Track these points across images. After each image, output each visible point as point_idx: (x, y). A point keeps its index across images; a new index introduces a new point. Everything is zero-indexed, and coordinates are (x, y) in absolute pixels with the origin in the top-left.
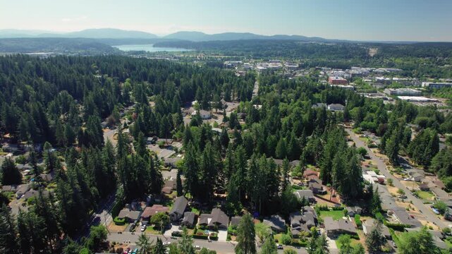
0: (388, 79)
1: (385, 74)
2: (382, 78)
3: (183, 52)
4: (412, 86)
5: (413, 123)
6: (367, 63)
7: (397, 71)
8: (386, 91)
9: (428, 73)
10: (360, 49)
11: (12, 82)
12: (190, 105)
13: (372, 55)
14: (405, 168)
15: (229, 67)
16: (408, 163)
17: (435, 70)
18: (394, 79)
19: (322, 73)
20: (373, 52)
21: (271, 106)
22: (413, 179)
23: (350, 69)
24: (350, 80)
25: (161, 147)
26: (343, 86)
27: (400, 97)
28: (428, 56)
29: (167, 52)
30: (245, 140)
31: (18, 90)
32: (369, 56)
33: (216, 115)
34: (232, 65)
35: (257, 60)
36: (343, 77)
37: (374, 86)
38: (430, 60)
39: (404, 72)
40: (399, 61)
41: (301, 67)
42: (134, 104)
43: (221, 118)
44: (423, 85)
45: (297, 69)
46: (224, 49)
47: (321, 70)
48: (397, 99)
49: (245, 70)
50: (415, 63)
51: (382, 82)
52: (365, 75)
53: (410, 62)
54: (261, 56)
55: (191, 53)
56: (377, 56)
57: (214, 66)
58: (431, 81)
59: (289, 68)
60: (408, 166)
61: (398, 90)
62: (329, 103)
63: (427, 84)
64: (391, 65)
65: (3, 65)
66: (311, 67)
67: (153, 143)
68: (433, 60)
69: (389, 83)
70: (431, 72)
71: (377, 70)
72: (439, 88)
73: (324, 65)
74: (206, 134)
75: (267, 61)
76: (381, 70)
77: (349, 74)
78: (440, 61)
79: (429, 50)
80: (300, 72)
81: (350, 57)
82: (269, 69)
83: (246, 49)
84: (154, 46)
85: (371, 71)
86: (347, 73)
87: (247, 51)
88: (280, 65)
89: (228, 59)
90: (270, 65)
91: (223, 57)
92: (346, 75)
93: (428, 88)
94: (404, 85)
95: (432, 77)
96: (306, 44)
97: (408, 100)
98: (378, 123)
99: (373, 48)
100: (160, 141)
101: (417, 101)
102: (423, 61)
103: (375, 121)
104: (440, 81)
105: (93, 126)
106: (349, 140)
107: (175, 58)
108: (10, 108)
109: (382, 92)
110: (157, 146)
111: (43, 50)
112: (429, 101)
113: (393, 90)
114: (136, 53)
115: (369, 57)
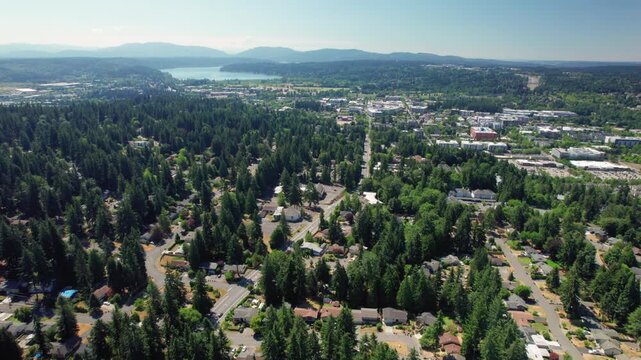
0: (555, 130)
1: (551, 121)
2: (546, 129)
3: (263, 82)
4: (590, 142)
5: (596, 223)
6: (526, 101)
7: (569, 116)
8: (554, 151)
9: (613, 118)
10: (515, 78)
11: (14, 166)
12: (272, 194)
13: (532, 87)
14: (589, 326)
15: (328, 109)
16: (593, 316)
17: (623, 114)
18: (565, 128)
19: (461, 119)
20: (533, 83)
21: (389, 198)
22: (602, 351)
23: (501, 112)
24: (502, 131)
25: (230, 281)
26: (491, 144)
27: (574, 163)
28: (613, 91)
29: (240, 82)
30: (353, 279)
31: (23, 184)
32: (528, 89)
33: (309, 212)
34: (333, 106)
35: (368, 96)
36: (491, 127)
37: (536, 142)
38: (617, 98)
39: (579, 118)
40: (571, 98)
41: (431, 108)
42: (191, 193)
43: (316, 218)
44: (606, 141)
45: (425, 111)
46: (320, 76)
47: (459, 113)
48: (570, 166)
49: (351, 113)
50: (594, 102)
51: (548, 135)
52: (522, 122)
53: (588, 101)
54: (373, 88)
55: (274, 82)
56: (539, 91)
57: (306, 106)
58: (618, 133)
59: (413, 110)
60: (593, 322)
61: (571, 150)
62: (473, 188)
63: (613, 139)
64: (559, 105)
65: (5, 127)
66: (445, 107)
67: (218, 272)
68: (620, 97)
69: (557, 136)
70: (617, 117)
71: (540, 114)
72: (630, 145)
73: (463, 104)
74: (295, 272)
75: (382, 96)
76: (546, 113)
77: (500, 121)
78: (630, 99)
79: (614, 81)
80: (430, 117)
81: (500, 91)
82: (384, 113)
83: (352, 76)
84: (222, 70)
85: (532, 115)
86: (497, 119)
87: (354, 80)
88: (401, 104)
89: (326, 94)
90: (388, 106)
91: (319, 90)
92: (495, 124)
93: (613, 145)
94: (579, 140)
95: (619, 126)
96: (438, 69)
97: (586, 168)
98: (546, 235)
99: (533, 75)
100: (228, 268)
101: (598, 169)
102: (607, 99)
103: (540, 229)
104: (632, 135)
105: (130, 255)
106: (504, 265)
107: (251, 91)
108: (9, 228)
109: (548, 153)
110: (223, 277)
111: (65, 77)
112: (616, 170)
113: (563, 151)
114: (196, 83)
115: (528, 91)
